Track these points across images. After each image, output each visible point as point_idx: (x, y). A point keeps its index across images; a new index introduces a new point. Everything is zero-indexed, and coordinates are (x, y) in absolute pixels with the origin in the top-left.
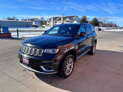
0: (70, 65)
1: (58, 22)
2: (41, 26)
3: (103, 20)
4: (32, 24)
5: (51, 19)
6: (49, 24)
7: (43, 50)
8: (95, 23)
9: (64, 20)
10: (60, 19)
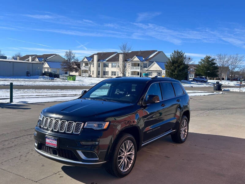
0: (129, 153)
1: (110, 65)
2: (66, 73)
3: (230, 62)
4: (42, 68)
5: (92, 57)
6: (88, 69)
7: (83, 124)
8: (208, 69)
9: (125, 60)
10: (115, 59)
